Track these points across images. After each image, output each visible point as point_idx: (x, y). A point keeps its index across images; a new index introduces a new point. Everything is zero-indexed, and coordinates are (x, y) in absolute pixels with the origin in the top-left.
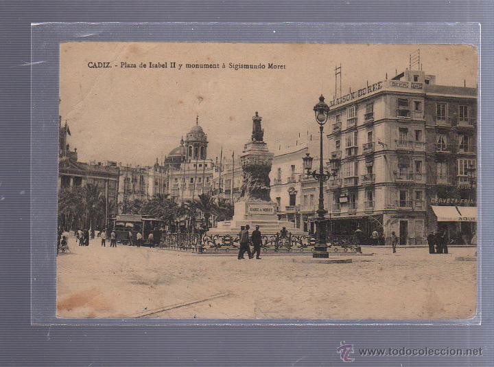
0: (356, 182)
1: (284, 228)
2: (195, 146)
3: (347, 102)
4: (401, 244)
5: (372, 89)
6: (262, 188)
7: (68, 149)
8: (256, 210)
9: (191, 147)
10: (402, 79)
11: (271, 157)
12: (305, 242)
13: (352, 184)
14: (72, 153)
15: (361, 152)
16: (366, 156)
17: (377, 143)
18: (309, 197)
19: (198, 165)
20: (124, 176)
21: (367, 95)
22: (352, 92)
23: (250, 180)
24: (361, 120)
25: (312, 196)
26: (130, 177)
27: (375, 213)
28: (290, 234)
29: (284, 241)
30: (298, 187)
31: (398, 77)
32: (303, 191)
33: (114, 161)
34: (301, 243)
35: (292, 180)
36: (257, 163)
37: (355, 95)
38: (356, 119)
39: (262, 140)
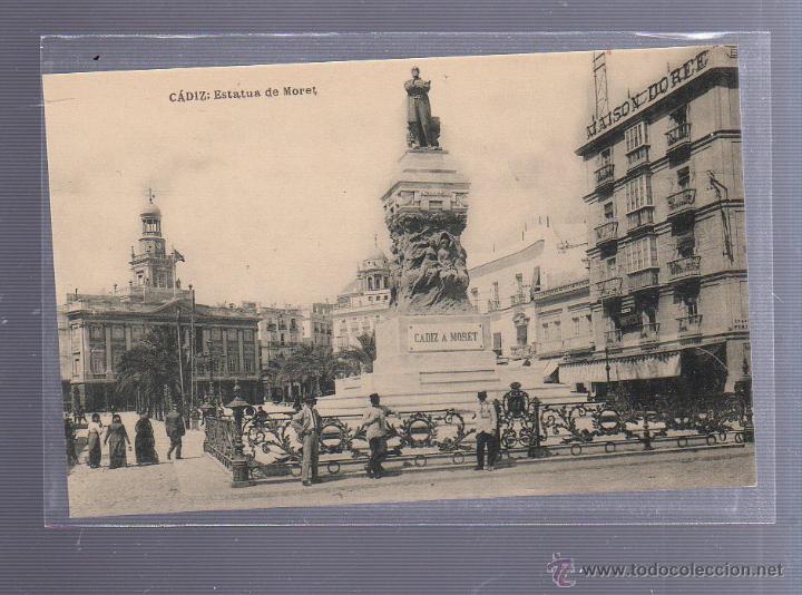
0: (655, 281)
1: (516, 386)
2: (375, 276)
3: (623, 120)
5: (682, 74)
6: (443, 275)
7: (178, 287)
9: (370, 279)
11: (462, 188)
12: (585, 423)
13: (646, 282)
14: (186, 292)
15: (661, 215)
16: (674, 223)
18: (551, 325)
20: (266, 321)
21: (670, 91)
22: (634, 95)
23: (408, 255)
24: (660, 149)
25: (557, 323)
26: (274, 321)
27: (705, 342)
28: (537, 403)
30: (530, 311)
32: (540, 315)
33: (253, 301)
34: (572, 428)
35: (518, 302)
36: (425, 205)
37: (639, 101)
38: (647, 148)
39: (438, 144)
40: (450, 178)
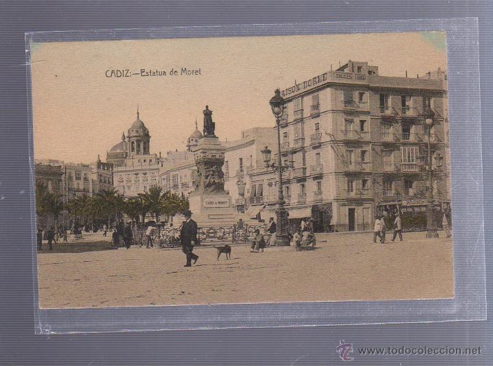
0: (304, 173)
1: (241, 220)
2: (137, 141)
3: (293, 94)
4: (350, 230)
5: (317, 80)
6: (216, 181)
8: (211, 203)
9: (133, 143)
10: (346, 70)
11: (223, 151)
17: (324, 134)
19: (142, 160)
21: (313, 87)
22: (297, 84)
23: (203, 174)
24: (307, 112)
27: (324, 202)
28: (247, 225)
29: (241, 232)
31: (342, 69)
36: (210, 157)
37: (300, 87)
38: (302, 110)
39: (214, 134)
40: (219, 147)
